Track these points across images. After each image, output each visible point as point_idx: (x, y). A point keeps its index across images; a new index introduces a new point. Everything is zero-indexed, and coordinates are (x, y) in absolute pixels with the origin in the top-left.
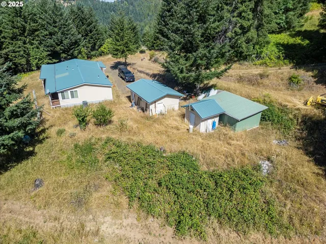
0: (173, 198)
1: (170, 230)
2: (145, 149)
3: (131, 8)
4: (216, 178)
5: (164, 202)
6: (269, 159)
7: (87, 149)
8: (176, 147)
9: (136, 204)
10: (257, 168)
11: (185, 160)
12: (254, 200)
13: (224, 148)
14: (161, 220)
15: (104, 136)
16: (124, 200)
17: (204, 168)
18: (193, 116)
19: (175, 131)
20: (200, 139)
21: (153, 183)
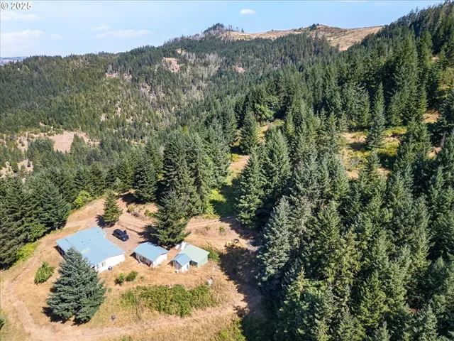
0: (177, 305)
1: (179, 318)
2: (159, 287)
3: (35, 75)
4: (192, 292)
5: (174, 307)
6: (211, 278)
7: (128, 296)
8: (173, 283)
9: (162, 312)
10: (207, 284)
11: (178, 288)
12: (207, 297)
13: (194, 278)
14: (174, 315)
15: (135, 286)
16: (157, 312)
17: (187, 290)
18: (177, 265)
19: (170, 274)
20: (183, 277)
21: (169, 301)
